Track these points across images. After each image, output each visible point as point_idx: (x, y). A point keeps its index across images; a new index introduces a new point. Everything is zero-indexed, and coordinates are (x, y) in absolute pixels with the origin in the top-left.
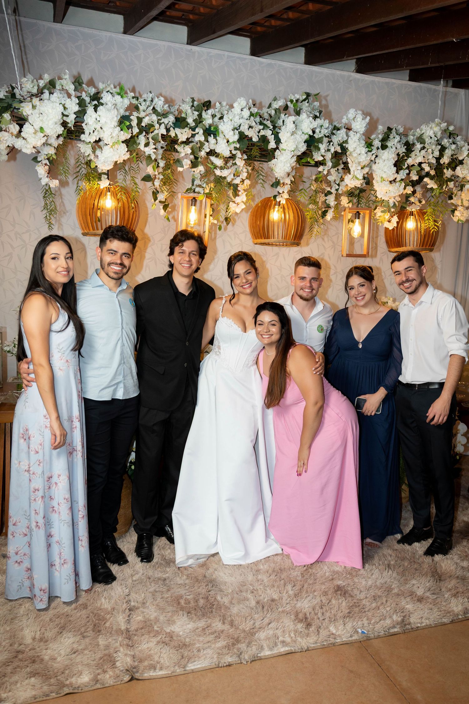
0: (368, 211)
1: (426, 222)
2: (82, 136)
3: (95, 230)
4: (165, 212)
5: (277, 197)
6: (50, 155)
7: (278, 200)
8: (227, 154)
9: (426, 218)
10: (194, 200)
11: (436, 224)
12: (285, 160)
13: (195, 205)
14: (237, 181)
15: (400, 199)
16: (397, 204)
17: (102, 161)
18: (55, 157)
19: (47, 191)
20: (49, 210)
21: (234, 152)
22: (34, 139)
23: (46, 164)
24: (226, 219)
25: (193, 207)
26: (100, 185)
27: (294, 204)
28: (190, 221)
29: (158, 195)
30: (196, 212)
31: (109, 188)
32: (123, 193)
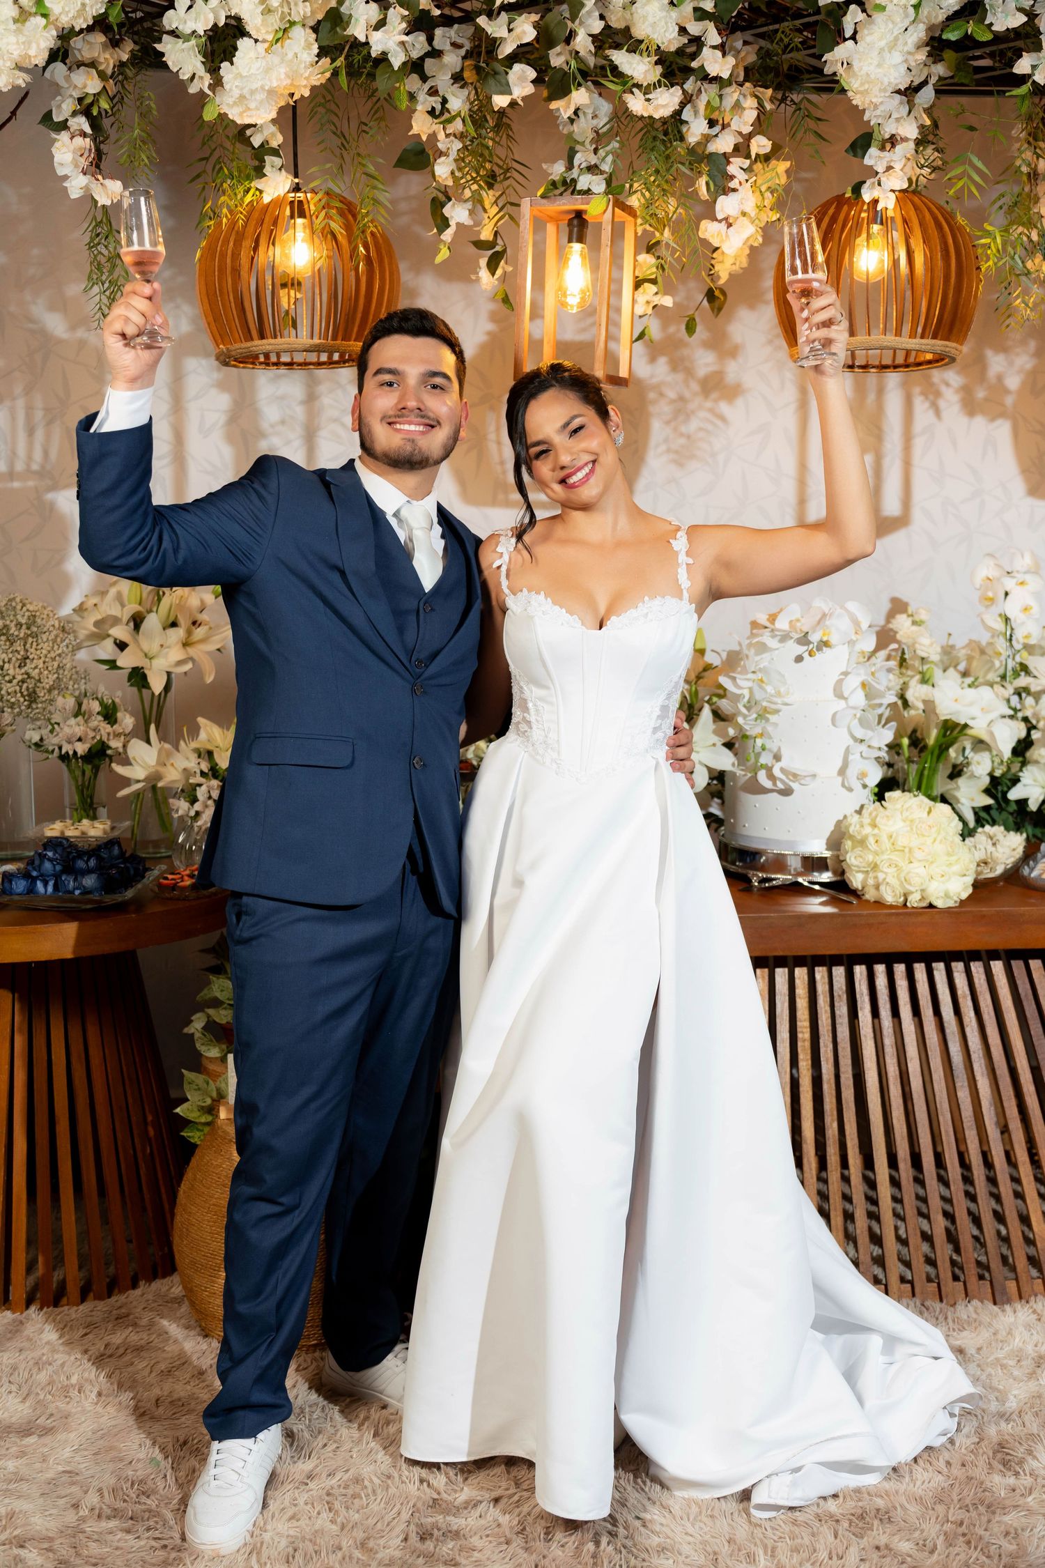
2: (170, 13)
4: (493, 274)
5: (865, 185)
6: (89, 100)
7: (867, 196)
8: (669, 39)
10: (576, 222)
12: (883, 43)
13: (580, 240)
14: (724, 144)
17: (236, 93)
18: (105, 105)
19: (99, 224)
20: (106, 285)
21: (694, 28)
22: (13, 39)
23: (84, 135)
24: (710, 295)
25: (577, 247)
26: (261, 192)
27: (929, 209)
28: (565, 295)
29: (447, 211)
30: (583, 265)
31: (300, 202)
32: (334, 211)
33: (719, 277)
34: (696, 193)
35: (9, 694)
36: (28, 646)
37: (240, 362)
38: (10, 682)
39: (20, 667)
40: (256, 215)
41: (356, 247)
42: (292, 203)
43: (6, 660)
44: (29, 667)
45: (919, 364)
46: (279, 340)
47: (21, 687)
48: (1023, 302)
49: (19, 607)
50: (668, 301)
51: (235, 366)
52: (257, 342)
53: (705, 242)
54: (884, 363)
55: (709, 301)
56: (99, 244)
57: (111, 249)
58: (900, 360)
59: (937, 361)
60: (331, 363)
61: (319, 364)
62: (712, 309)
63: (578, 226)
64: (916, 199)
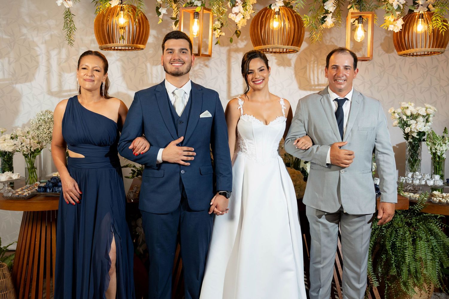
0: (371, 15)
1: (433, 23)
3: (107, 44)
4: (176, 26)
5: (272, 5)
7: (273, 8)
9: (434, 19)
10: (196, 13)
11: (445, 24)
13: (197, 18)
15: (405, 2)
16: (402, 6)
19: (67, 12)
20: (69, 29)
25: (196, 20)
26: (111, 4)
27: (290, 12)
28: (193, 33)
29: (160, 10)
30: (198, 25)
31: (122, 7)
32: (130, 10)
33: (239, 28)
34: (227, 6)
35: (45, 137)
36: (51, 124)
37: (106, 49)
38: (45, 134)
39: (48, 130)
40: (108, 11)
41: (136, 19)
42: (119, 7)
43: (44, 128)
44: (51, 130)
45: (290, 52)
46: (115, 44)
47: (48, 135)
48: (316, 36)
49: (48, 114)
50: (223, 34)
51: (105, 50)
52: (109, 44)
53: (231, 19)
54: (281, 51)
55: (236, 34)
56: (67, 18)
57: (70, 19)
58: (285, 50)
59: (294, 51)
60: (132, 50)
61: (129, 50)
62: (237, 36)
63: (196, 15)
64: (287, 9)
